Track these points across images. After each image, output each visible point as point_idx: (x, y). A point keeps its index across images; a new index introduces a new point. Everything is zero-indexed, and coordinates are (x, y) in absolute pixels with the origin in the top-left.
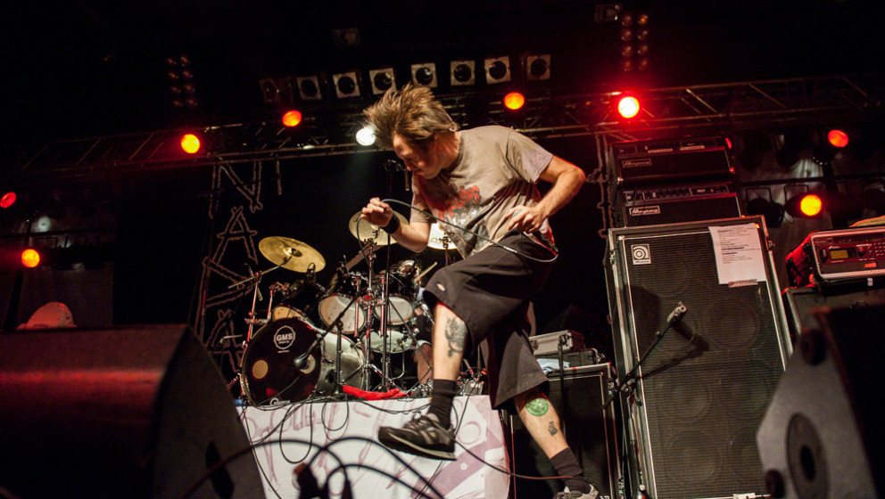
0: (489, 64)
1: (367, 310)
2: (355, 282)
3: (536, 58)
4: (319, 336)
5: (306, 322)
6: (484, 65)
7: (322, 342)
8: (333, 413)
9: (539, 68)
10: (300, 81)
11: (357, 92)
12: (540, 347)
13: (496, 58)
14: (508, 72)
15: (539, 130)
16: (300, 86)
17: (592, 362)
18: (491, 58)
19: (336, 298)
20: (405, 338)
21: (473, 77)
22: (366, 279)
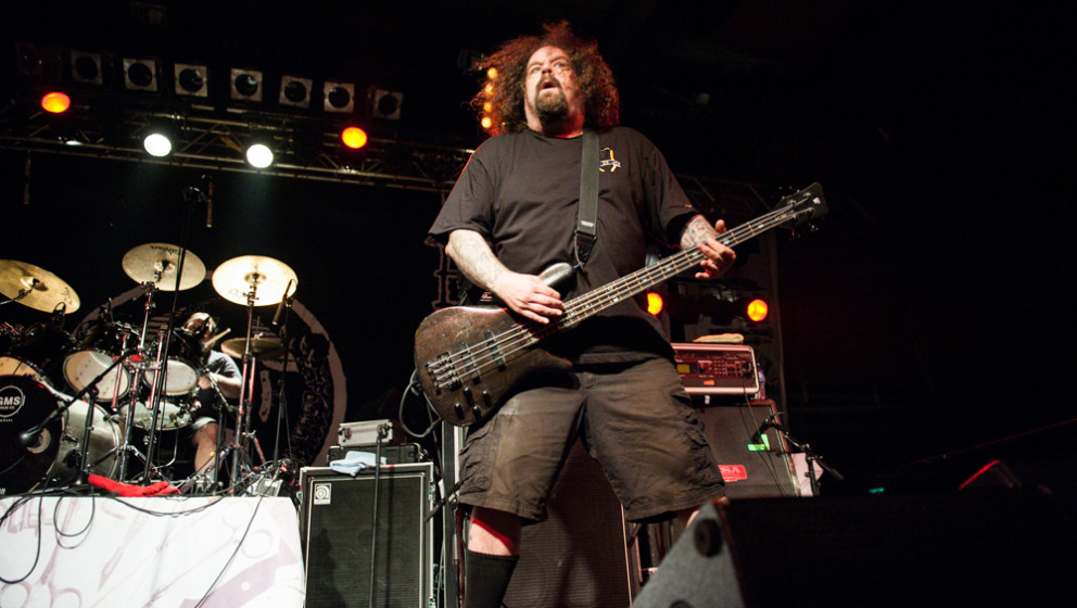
0: (329, 89)
1: (133, 375)
2: (121, 336)
3: (386, 93)
4: (61, 404)
5: (44, 383)
6: (323, 87)
7: (65, 413)
8: (71, 511)
9: (387, 104)
10: (74, 57)
11: (153, 86)
12: (353, 436)
13: (339, 83)
14: (351, 102)
15: (379, 175)
16: (73, 63)
17: (412, 459)
18: (332, 81)
19: (91, 353)
20: (181, 414)
21: (308, 98)
22: (137, 333)
